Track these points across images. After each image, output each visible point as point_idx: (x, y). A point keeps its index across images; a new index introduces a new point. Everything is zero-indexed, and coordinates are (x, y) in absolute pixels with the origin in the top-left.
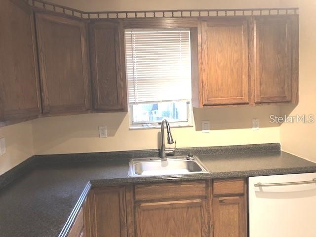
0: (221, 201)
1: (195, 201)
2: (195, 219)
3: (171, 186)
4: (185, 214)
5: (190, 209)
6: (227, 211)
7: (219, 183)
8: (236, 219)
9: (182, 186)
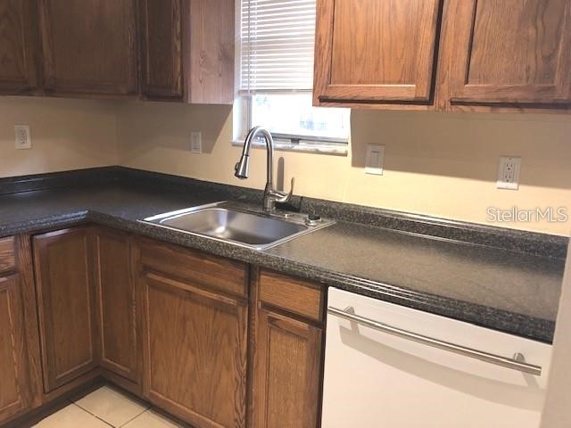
0: (272, 320)
1: (226, 299)
2: (225, 336)
3: (189, 257)
4: (211, 320)
5: (218, 313)
6: (284, 347)
7: (272, 279)
8: (302, 374)
9: (206, 261)
